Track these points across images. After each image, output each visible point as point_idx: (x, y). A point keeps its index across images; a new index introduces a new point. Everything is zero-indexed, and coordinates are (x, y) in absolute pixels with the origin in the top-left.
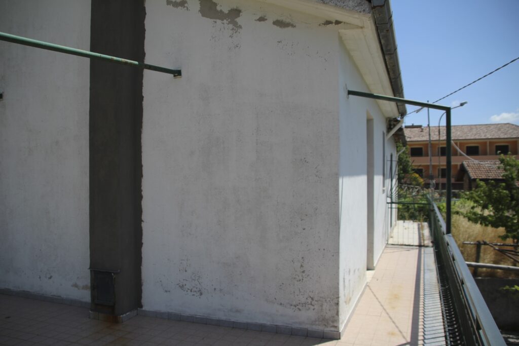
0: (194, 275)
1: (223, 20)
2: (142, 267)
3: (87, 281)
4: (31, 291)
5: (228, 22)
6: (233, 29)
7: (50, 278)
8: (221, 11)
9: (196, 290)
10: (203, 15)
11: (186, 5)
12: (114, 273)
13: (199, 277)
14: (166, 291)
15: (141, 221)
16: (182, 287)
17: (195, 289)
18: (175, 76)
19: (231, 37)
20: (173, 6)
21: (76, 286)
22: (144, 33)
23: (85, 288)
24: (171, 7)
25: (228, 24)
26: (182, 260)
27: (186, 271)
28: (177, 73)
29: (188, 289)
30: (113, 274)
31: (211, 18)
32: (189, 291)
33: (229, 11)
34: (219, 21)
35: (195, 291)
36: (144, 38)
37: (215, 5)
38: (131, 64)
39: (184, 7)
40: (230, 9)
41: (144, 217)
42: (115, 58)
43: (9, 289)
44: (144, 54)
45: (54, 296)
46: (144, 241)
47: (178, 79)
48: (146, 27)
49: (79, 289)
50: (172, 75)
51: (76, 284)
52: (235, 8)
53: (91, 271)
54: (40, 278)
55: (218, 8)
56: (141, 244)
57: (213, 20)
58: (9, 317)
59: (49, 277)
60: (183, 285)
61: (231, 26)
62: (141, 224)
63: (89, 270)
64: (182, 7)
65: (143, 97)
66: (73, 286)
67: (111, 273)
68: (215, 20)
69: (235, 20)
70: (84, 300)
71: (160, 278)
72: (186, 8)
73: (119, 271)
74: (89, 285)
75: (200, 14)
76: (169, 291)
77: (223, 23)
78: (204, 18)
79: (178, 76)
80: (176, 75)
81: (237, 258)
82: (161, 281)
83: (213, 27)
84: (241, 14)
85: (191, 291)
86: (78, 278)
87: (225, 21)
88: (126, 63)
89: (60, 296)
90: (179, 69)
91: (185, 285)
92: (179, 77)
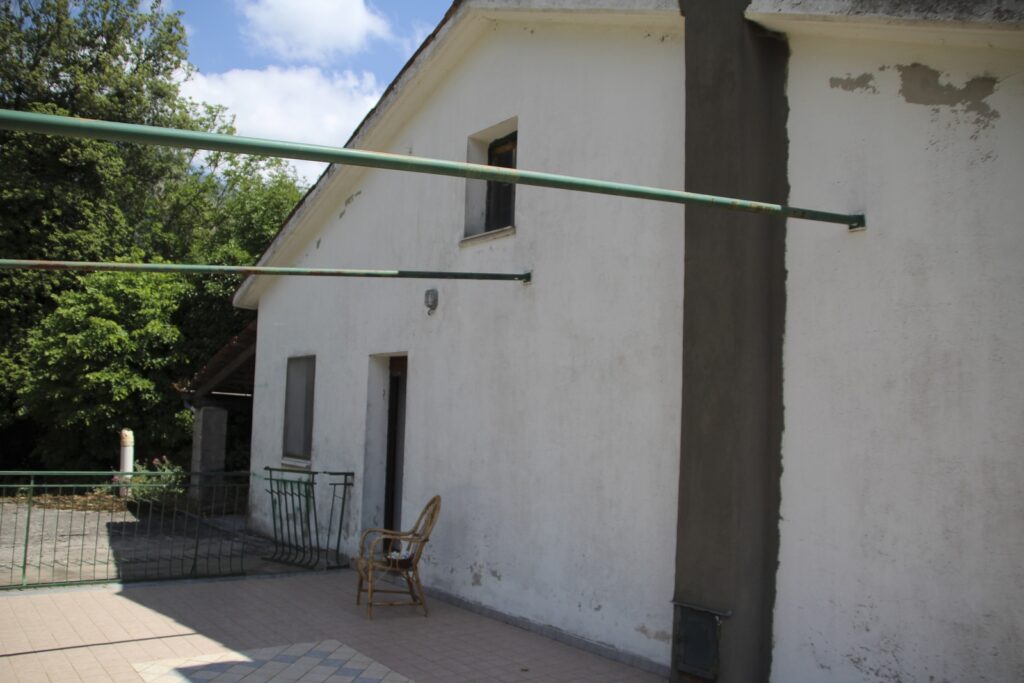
0: (885, 640)
1: (953, 104)
2: (774, 611)
3: (668, 626)
4: (563, 628)
5: (965, 108)
6: (977, 121)
7: (598, 608)
8: (950, 87)
9: (888, 673)
10: (909, 100)
11: (871, 83)
12: (719, 616)
13: (897, 646)
14: (822, 667)
15: (778, 517)
16: (857, 662)
17: (885, 671)
18: (851, 228)
19: (974, 137)
20: (845, 88)
21: (643, 630)
22: (786, 148)
23: (660, 636)
24: (839, 91)
25: (966, 111)
26: (860, 606)
27: (868, 630)
28: (856, 222)
29: (871, 669)
30: (717, 618)
31: (927, 103)
32: (872, 673)
33: (967, 83)
34: (945, 109)
35: (886, 676)
36: (785, 156)
37: (936, 74)
38: (768, 210)
39: (868, 88)
40: (969, 80)
41: (784, 510)
42: (739, 202)
43: (524, 619)
44: (786, 189)
45: (603, 643)
46: (782, 557)
47: (859, 234)
48: (791, 135)
49: (649, 637)
50: (845, 227)
51: (644, 627)
52: (982, 75)
53: (675, 606)
54: (580, 606)
55: (943, 81)
56: (775, 564)
57: (930, 107)
58: (526, 670)
59: (596, 606)
60: (859, 659)
61: (973, 115)
62: (777, 523)
63: (672, 606)
64: (862, 87)
65: (786, 272)
66: (637, 630)
67: (714, 615)
68: (936, 107)
69: (983, 101)
70: (655, 660)
71: (810, 638)
72: (870, 90)
73: (730, 613)
74: (670, 631)
75: (902, 99)
76: (829, 668)
77: (955, 111)
78: (912, 106)
79: (857, 227)
80: (855, 225)
81: (988, 616)
82: (812, 644)
83: (932, 121)
84: (997, 85)
85: (877, 674)
86: (648, 615)
87: (959, 106)
88: (759, 209)
89: (613, 646)
90: (860, 213)
91: (865, 659)
92: (860, 228)
